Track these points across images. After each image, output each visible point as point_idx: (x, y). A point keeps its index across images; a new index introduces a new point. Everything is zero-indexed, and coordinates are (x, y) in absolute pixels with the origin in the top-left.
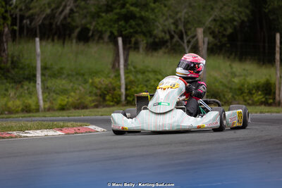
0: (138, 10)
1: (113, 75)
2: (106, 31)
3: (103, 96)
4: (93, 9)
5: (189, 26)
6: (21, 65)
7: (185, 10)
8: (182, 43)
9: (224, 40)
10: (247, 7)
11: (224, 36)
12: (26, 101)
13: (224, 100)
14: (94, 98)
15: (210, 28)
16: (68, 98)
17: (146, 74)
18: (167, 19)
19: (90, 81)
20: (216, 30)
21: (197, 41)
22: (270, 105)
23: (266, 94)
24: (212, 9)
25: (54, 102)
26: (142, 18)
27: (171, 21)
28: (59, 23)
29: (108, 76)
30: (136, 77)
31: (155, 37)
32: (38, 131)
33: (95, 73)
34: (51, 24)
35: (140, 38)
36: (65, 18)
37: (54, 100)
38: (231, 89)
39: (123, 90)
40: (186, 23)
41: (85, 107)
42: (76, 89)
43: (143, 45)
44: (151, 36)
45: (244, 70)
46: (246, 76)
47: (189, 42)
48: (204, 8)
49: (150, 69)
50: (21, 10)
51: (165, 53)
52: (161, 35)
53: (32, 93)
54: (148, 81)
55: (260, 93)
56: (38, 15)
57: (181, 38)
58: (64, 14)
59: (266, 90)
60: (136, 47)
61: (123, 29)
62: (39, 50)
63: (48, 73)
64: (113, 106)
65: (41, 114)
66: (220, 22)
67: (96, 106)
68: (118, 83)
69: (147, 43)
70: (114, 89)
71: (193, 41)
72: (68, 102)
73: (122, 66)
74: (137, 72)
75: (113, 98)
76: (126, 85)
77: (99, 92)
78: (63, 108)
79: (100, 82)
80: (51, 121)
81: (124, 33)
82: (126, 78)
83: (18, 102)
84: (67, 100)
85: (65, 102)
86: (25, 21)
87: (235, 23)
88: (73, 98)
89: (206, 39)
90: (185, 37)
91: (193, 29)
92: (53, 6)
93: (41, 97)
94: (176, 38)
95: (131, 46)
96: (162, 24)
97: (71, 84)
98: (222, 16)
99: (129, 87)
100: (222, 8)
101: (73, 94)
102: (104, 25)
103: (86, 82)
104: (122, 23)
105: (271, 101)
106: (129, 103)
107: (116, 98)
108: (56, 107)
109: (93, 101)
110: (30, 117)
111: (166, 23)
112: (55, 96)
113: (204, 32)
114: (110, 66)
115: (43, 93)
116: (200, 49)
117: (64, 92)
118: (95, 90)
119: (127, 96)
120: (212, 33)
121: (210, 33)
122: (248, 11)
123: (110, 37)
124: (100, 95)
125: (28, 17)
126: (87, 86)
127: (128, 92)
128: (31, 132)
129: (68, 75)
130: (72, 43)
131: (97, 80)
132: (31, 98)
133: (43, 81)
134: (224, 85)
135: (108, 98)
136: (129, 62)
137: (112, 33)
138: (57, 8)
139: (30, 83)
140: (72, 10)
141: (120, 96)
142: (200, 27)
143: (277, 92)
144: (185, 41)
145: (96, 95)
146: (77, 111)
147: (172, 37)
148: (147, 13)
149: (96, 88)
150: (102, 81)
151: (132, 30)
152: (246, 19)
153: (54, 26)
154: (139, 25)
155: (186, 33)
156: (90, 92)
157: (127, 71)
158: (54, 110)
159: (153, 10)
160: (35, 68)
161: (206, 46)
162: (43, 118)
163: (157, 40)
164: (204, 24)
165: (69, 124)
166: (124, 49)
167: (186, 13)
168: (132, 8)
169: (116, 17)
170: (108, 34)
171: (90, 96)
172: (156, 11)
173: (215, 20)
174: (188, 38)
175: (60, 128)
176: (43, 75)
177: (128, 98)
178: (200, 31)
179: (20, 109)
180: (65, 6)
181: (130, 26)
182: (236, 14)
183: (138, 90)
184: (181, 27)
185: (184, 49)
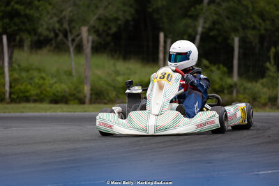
0: (22, 8)
5: (73, 24)
7: (70, 9)
8: (66, 41)
9: (109, 39)
10: (131, 6)
11: (108, 35)
13: (108, 98)
15: (94, 27)
17: (31, 72)
18: (51, 18)
20: (101, 29)
21: (81, 41)
24: (97, 7)
26: (26, 16)
27: (55, 19)
30: (20, 74)
31: (40, 35)
35: (25, 36)
38: (115, 87)
39: (7, 88)
40: (71, 21)
43: (27, 43)
44: (36, 34)
46: (130, 74)
47: (73, 40)
48: (89, 7)
49: (33, 67)
51: (49, 51)
52: (46, 33)
54: (31, 79)
57: (66, 36)
60: (20, 45)
61: (7, 27)
66: (105, 21)
68: (3, 81)
69: (31, 41)
71: (78, 39)
73: (6, 64)
74: (22, 70)
82: (10, 76)
87: (119, 22)
89: (91, 38)
90: (69, 35)
91: (77, 28)
94: (61, 36)
95: (15, 44)
96: (47, 23)
98: (107, 15)
99: (13, 85)
100: (106, 7)
104: (7, 20)
106: (12, 101)
113: (89, 31)
116: (84, 47)
119: (11, 93)
120: (97, 32)
121: (95, 32)
122: (132, 11)
127: (12, 90)
134: (108, 84)
136: (14, 60)
141: (4, 93)
142: (85, 25)
144: (70, 39)
148: (32, 12)
151: (16, 28)
152: (130, 18)
154: (23, 23)
155: (71, 31)
157: (11, 69)
159: (37, 8)
161: (90, 44)
163: (42, 38)
164: (88, 23)
166: (9, 46)
167: (71, 11)
168: (17, 6)
172: (40, 9)
173: (99, 19)
174: (74, 35)
177: (13, 96)
178: (84, 30)
181: (15, 24)
182: (120, 13)
183: (22, 87)
184: (66, 26)
185: (68, 48)
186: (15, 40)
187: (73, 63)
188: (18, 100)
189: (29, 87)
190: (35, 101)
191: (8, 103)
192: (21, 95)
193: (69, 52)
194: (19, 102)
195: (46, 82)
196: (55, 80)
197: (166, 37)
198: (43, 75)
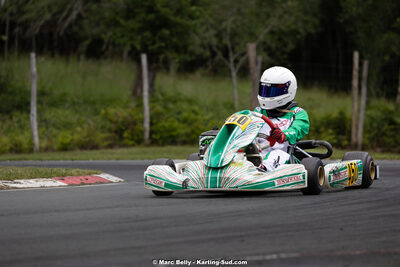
1: (133, 104)
2: (125, 45)
3: (119, 132)
4: (107, 14)
5: (237, 39)
6: (10, 89)
7: (233, 18)
8: (226, 62)
10: (315, 15)
11: (283, 53)
12: (16, 138)
14: (107, 135)
15: (264, 43)
16: (72, 134)
17: (179, 103)
18: (207, 30)
19: (103, 112)
20: (273, 46)
21: (247, 62)
22: (344, 148)
23: (339, 133)
24: (268, 16)
25: (54, 140)
27: (212, 32)
28: (61, 33)
29: (126, 107)
30: (165, 107)
31: (192, 53)
32: (31, 181)
33: (109, 102)
34: (51, 34)
35: (171, 55)
36: (70, 26)
37: (55, 136)
39: (147, 125)
40: (234, 35)
41: (95, 147)
42: (83, 123)
43: (174, 66)
44: (186, 52)
45: (310, 99)
47: (236, 61)
49: (182, 97)
50: (11, 14)
51: (203, 75)
52: (199, 51)
53: (24, 127)
54: (179, 113)
55: (330, 131)
56: (35, 21)
57: (226, 55)
58: (69, 20)
59: (339, 127)
60: (165, 67)
61: (148, 43)
62: (34, 69)
63: (46, 100)
64: (133, 145)
65: (36, 156)
66: (280, 35)
67: (110, 146)
68: (140, 115)
69: (180, 62)
70: (135, 123)
71: (242, 60)
72: (72, 140)
73: (146, 93)
75: (132, 135)
76: (151, 118)
77: (114, 127)
78: (65, 148)
79: (116, 114)
80: (49, 166)
81: (150, 48)
82: (151, 109)
83: (5, 140)
84: (70, 137)
85: (68, 140)
86: (17, 30)
87: (298, 37)
88: (79, 134)
89: (260, 59)
90: (231, 54)
91: (242, 44)
92: (55, 10)
93: (36, 133)
94: (220, 55)
96: (201, 38)
97: (77, 116)
98: (283, 28)
99: (155, 121)
100: (280, 17)
101: (79, 129)
102: (123, 36)
103: (97, 113)
104: (147, 34)
105: (346, 143)
106: (154, 142)
107: (138, 136)
108: (56, 147)
109: (107, 139)
110: (20, 159)
111: (207, 35)
112: (55, 131)
113: (258, 48)
114: (130, 93)
115: (39, 127)
116: (252, 71)
117: (67, 126)
118: (109, 125)
119: (151, 132)
120: (268, 50)
121: (265, 50)
122: (317, 21)
123: (130, 53)
124: (116, 132)
125: (21, 24)
126: (98, 118)
127: (154, 128)
128: (22, 181)
129: (74, 103)
130: (79, 59)
131: (112, 111)
132: (22, 133)
133: (39, 112)
135: (126, 134)
136: (156, 87)
137: (133, 47)
138: (60, 12)
139: (22, 113)
140: (79, 16)
141: (142, 132)
142: (252, 42)
143: (354, 130)
144: (232, 60)
145: (110, 130)
146: (85, 152)
147: (214, 54)
149: (111, 121)
150: (120, 113)
151: (163, 44)
153: (55, 36)
155: (233, 49)
156: (103, 127)
157: (153, 99)
158: (53, 150)
160: (29, 93)
161: (259, 67)
162: (39, 162)
164: (257, 38)
165: (74, 171)
166: (149, 69)
167: (234, 22)
169: (139, 25)
170: (128, 48)
171: (103, 132)
173: (272, 32)
174: (236, 56)
175: (62, 177)
176: (39, 102)
177: (154, 136)
178: (251, 48)
179: (8, 148)
180: (71, 10)
182: (300, 24)
183: (167, 125)
184: (226, 41)
185: (230, 71)
186: (157, 60)
187: (236, 92)
188: (160, 142)
189: (176, 124)
190: (184, 143)
191: (148, 146)
192: (166, 135)
193: (230, 76)
194: (163, 145)
195: (199, 117)
196: (211, 114)
197: (361, 58)
198: (196, 108)
